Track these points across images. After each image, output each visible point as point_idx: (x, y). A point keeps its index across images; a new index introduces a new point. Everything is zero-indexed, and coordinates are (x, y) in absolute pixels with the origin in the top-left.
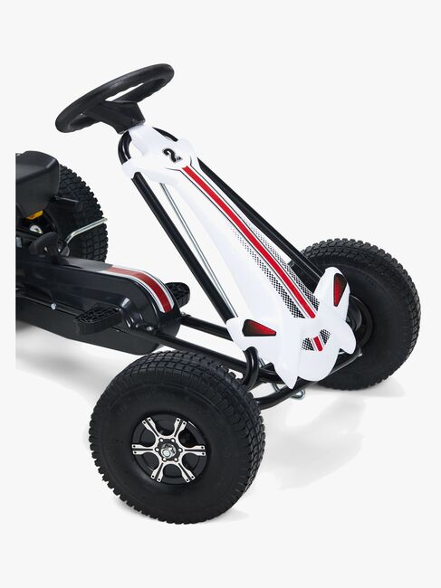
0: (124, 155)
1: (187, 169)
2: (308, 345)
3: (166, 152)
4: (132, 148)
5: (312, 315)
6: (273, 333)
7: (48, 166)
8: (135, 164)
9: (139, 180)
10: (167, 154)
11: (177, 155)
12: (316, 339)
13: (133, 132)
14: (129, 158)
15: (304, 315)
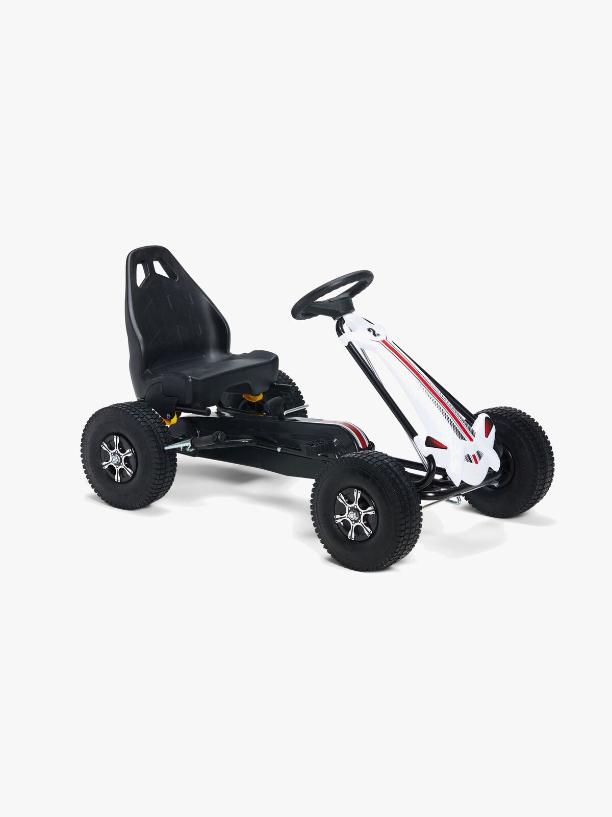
0: (340, 332)
1: (384, 341)
2: (468, 458)
3: (369, 330)
4: (345, 327)
5: (471, 440)
6: (446, 448)
7: (271, 359)
8: (347, 337)
9: (350, 348)
10: (370, 331)
11: (377, 333)
12: (474, 456)
13: (346, 317)
14: (344, 333)
15: (466, 439)
